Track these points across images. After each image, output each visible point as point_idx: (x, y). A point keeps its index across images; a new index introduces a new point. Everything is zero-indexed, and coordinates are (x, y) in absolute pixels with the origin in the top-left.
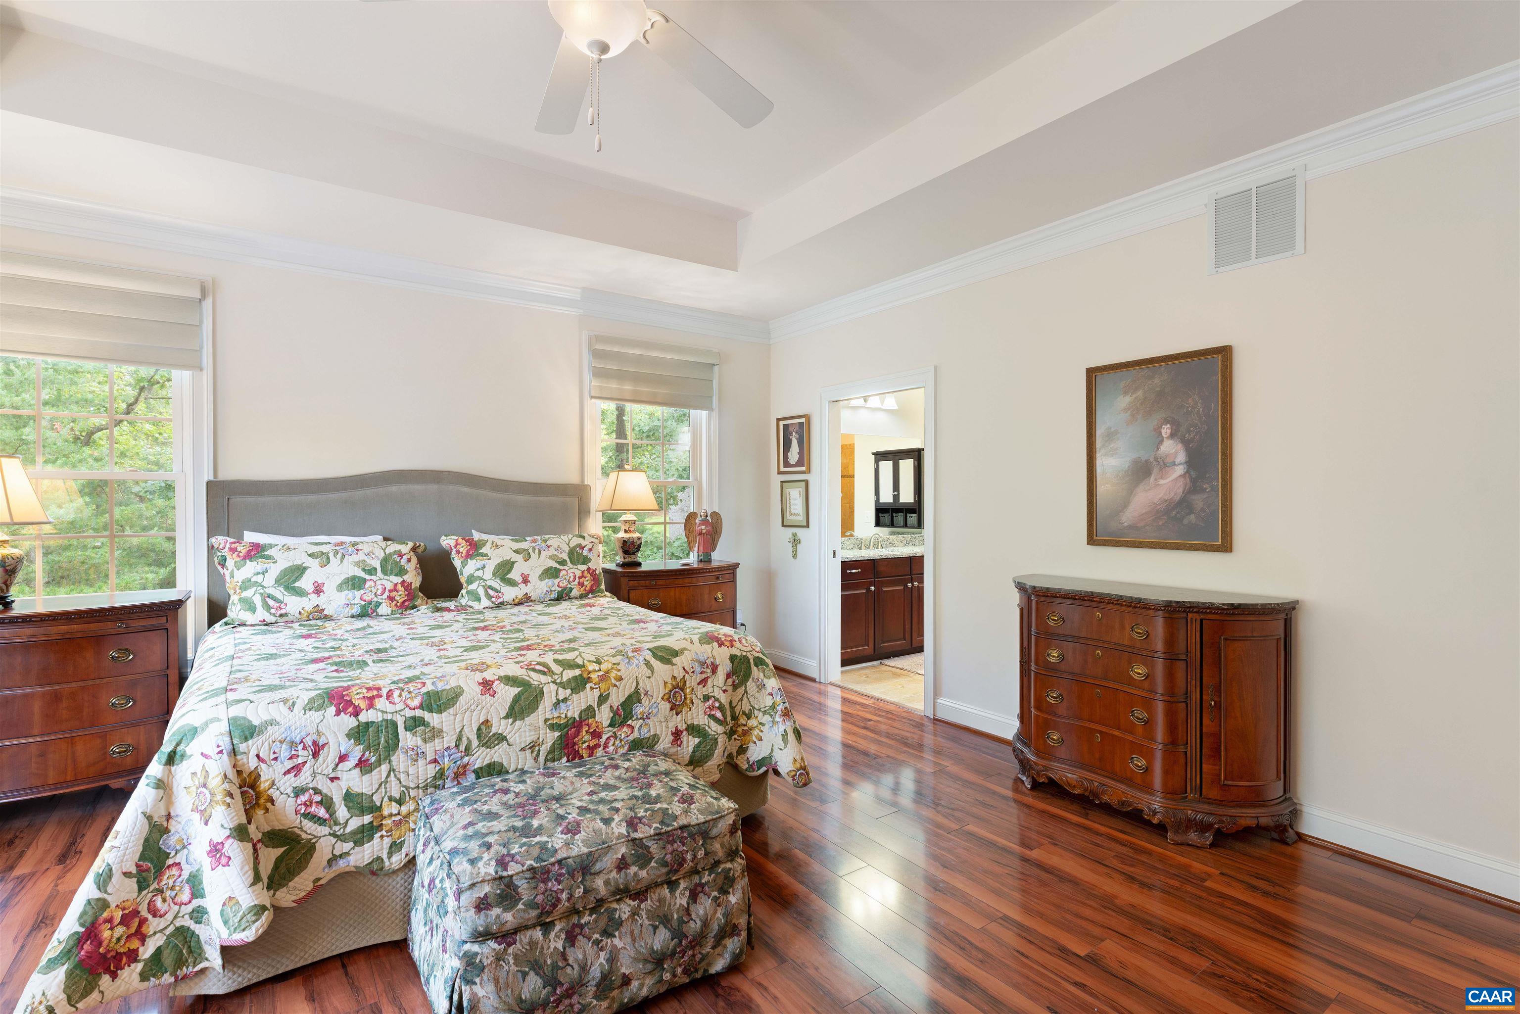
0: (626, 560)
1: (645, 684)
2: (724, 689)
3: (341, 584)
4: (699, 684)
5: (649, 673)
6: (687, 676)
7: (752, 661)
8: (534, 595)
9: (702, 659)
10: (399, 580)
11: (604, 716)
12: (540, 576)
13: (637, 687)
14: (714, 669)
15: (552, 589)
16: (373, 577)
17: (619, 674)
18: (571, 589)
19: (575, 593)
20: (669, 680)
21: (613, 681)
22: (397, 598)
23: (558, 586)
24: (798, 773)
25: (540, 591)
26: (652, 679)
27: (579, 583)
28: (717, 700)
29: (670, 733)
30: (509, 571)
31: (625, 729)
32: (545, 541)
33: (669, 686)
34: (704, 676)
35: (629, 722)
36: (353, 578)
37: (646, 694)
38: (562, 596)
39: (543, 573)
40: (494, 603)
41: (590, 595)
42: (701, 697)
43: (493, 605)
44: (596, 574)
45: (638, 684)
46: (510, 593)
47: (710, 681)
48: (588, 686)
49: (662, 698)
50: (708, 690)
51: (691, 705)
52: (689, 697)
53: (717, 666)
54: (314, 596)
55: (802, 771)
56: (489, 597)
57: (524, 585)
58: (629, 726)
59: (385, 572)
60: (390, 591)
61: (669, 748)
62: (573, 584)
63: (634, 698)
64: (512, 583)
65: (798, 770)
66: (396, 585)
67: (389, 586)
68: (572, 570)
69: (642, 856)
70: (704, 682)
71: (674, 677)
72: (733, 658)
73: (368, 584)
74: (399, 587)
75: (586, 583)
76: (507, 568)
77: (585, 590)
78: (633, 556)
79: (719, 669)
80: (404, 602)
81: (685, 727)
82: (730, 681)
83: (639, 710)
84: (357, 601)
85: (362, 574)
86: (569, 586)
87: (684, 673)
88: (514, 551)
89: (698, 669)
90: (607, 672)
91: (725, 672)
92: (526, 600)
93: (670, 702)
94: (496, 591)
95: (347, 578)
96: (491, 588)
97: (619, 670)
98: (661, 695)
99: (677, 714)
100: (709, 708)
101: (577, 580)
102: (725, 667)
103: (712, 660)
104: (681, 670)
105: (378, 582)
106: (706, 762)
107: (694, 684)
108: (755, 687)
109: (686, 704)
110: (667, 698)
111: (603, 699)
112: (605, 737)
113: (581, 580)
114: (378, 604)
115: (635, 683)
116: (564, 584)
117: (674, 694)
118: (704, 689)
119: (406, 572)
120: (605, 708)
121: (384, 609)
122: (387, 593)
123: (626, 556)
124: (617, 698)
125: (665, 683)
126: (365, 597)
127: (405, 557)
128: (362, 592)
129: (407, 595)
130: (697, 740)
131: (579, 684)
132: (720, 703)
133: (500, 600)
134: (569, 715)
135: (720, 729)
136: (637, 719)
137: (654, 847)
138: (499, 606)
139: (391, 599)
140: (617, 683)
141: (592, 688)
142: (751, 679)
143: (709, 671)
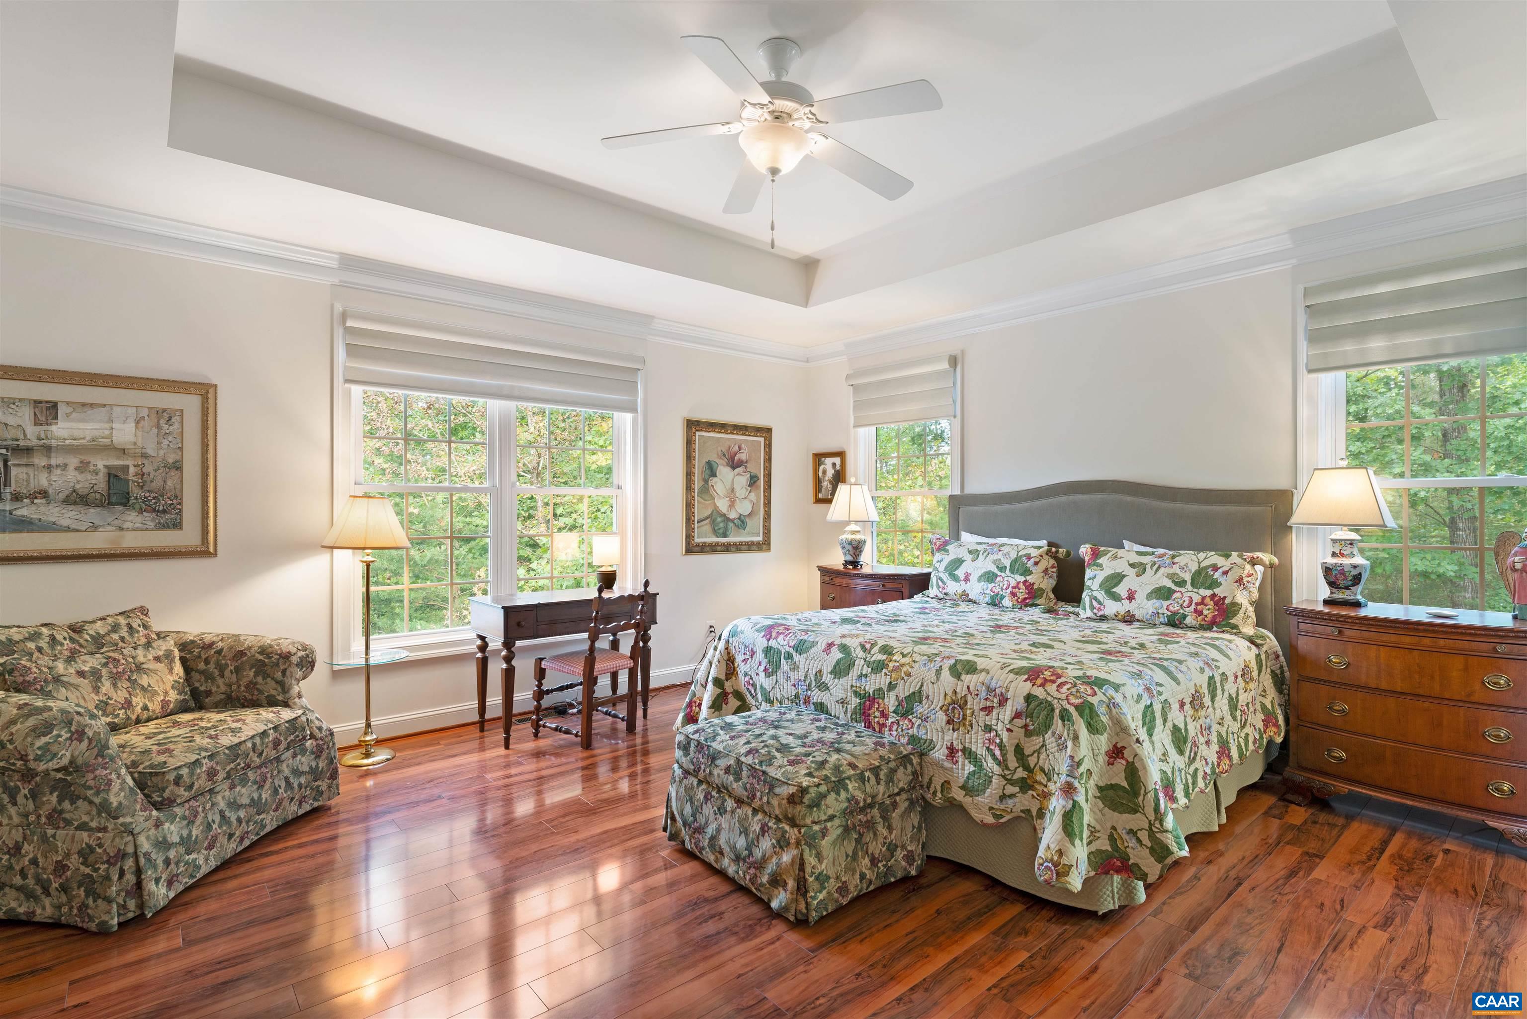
0: (1334, 596)
1: (928, 689)
2: (1008, 726)
3: (981, 576)
4: (982, 709)
5: (934, 679)
6: (969, 698)
7: (1057, 711)
8: (1138, 614)
9: (993, 685)
10: (1022, 579)
11: (890, 702)
12: (1148, 595)
13: (920, 688)
14: (1003, 701)
15: (1160, 611)
16: (1003, 574)
17: (910, 670)
18: (1185, 617)
19: (1189, 620)
20: (950, 693)
21: (903, 674)
22: (1018, 595)
23: (1167, 609)
24: (1046, 864)
25: (1145, 612)
26: (935, 686)
27: (1196, 611)
28: (997, 735)
29: (945, 746)
30: (1116, 585)
31: (906, 721)
32: (1173, 557)
33: (949, 700)
34: (989, 704)
35: (910, 717)
36: (990, 572)
37: (928, 697)
38: (1175, 622)
39: (1152, 592)
40: (1095, 614)
41: (1215, 629)
42: (983, 725)
43: (1094, 617)
44: (1223, 603)
45: (922, 685)
46: (1111, 607)
47: (995, 712)
48: (884, 671)
49: (941, 708)
50: (991, 720)
51: (970, 728)
52: (968, 718)
53: (1007, 699)
54: (963, 583)
55: (1050, 865)
56: (1092, 607)
57: (1128, 601)
58: (910, 721)
59: (1012, 571)
60: (1013, 588)
61: (943, 760)
62: (1187, 609)
63: (916, 697)
64: (1116, 597)
65: (1047, 861)
66: (1019, 583)
67: (1013, 583)
68: (1189, 594)
69: (735, 771)
70: (988, 710)
71: (955, 692)
72: (1029, 698)
73: (999, 579)
74: (1021, 585)
75: (1205, 612)
76: (1116, 581)
77: (1204, 620)
78: (1347, 592)
79: (1009, 702)
80: (1025, 599)
81: (960, 747)
82: (1019, 722)
83: (919, 709)
84: (988, 591)
85: (996, 571)
86: (1181, 611)
87: (967, 692)
88: (1130, 565)
89: (983, 694)
90: (902, 665)
91: (1014, 709)
92: (1129, 619)
93: (947, 715)
94: (1100, 603)
95: (985, 573)
96: (1096, 599)
97: (912, 667)
98: (940, 705)
99: (954, 730)
100: (989, 740)
101: (1193, 606)
102: (1016, 703)
103: (1004, 691)
104: (965, 688)
105: (1006, 579)
106: (977, 796)
107: (976, 708)
108: (1054, 744)
109: (964, 725)
110: (945, 709)
111: (891, 687)
112: (891, 720)
113: (1199, 607)
114: (1003, 597)
115: (920, 684)
116: (1175, 608)
117: (954, 708)
118: (988, 718)
119: (1031, 573)
120: (893, 694)
121: (1007, 602)
122: (1010, 589)
123: (1335, 590)
124: (903, 690)
125: (946, 695)
126: (994, 589)
127: (1032, 560)
128: (993, 585)
129: (1028, 594)
130: (972, 768)
131: (878, 667)
132: (1001, 740)
133: (1101, 613)
134: (867, 689)
135: (997, 769)
136: (916, 717)
137: (745, 773)
138: (1103, 618)
139: (1013, 594)
140: (905, 678)
141: (886, 674)
142: (1050, 732)
143: (995, 700)
